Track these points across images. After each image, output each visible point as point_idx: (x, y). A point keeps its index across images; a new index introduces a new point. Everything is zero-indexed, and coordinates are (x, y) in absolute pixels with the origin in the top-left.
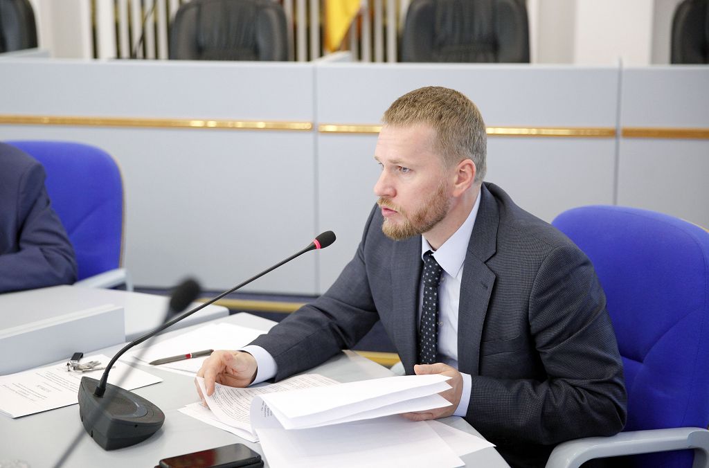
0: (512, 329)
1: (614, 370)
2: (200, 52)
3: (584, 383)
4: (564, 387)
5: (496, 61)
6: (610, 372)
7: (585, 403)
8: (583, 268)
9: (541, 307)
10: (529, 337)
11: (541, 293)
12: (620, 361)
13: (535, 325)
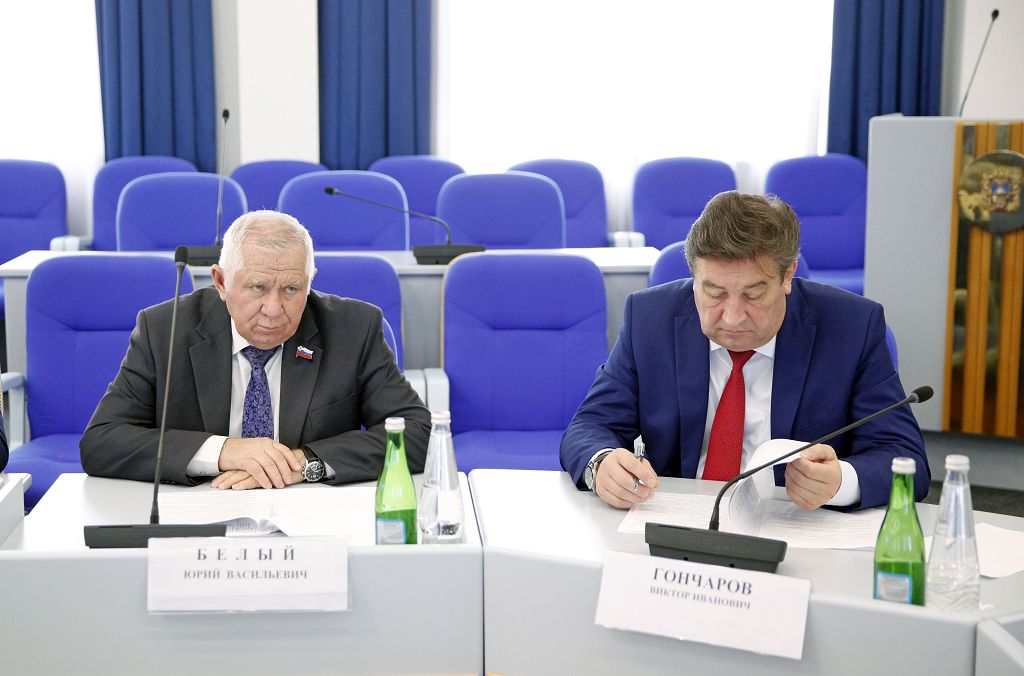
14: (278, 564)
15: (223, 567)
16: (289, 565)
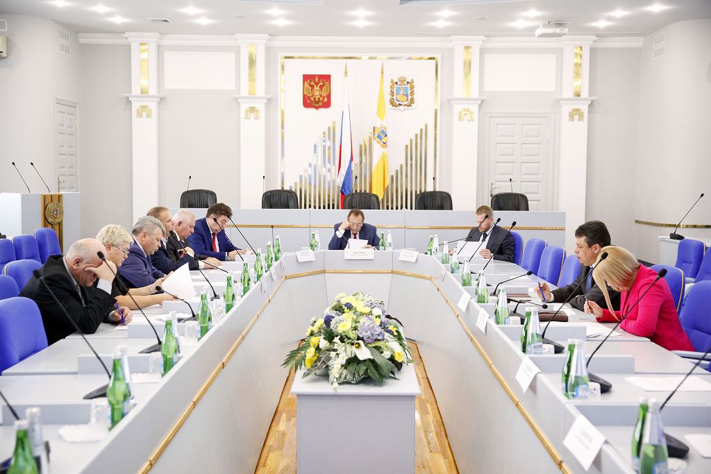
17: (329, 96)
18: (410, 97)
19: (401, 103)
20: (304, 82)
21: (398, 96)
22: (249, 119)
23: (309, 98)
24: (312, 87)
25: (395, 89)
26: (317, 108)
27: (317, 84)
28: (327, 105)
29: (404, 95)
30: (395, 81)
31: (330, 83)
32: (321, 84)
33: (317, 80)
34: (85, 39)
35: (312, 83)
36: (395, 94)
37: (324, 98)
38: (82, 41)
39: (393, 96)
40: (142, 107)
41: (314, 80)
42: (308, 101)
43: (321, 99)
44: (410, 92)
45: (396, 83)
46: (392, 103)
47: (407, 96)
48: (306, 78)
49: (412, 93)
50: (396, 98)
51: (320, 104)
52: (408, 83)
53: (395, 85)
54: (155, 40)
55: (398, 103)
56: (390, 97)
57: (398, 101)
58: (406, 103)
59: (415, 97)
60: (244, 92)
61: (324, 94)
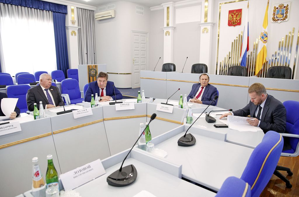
0: (270, 115)
1: (284, 123)
2: (232, 74)
3: (278, 124)
4: (275, 124)
5: (284, 79)
6: (283, 123)
7: (278, 127)
8: (283, 108)
9: (274, 112)
10: (272, 116)
11: (275, 110)
12: (285, 122)
13: (274, 115)
14: (85, 111)
15: (80, 112)
16: (86, 111)
17: (240, 20)
18: (285, 15)
19: (279, 19)
20: (229, 14)
21: (278, 16)
22: (204, 33)
23: (231, 21)
24: (232, 16)
25: (276, 12)
26: (234, 26)
27: (235, 14)
28: (239, 24)
29: (281, 14)
30: (276, 7)
31: (241, 13)
32: (237, 14)
33: (235, 12)
34: (153, 9)
35: (233, 14)
36: (276, 14)
37: (238, 20)
38: (152, 10)
39: (275, 15)
40: (167, 32)
41: (234, 12)
42: (230, 23)
43: (236, 21)
44: (285, 12)
45: (277, 8)
46: (274, 20)
47: (283, 14)
48: (230, 12)
49: (287, 12)
50: (277, 16)
51: (236, 24)
52: (285, 7)
53: (277, 10)
54: (171, 5)
55: (277, 19)
56: (272, 16)
57: (277, 17)
58: (282, 18)
59: (288, 14)
60: (203, 22)
61: (238, 19)
